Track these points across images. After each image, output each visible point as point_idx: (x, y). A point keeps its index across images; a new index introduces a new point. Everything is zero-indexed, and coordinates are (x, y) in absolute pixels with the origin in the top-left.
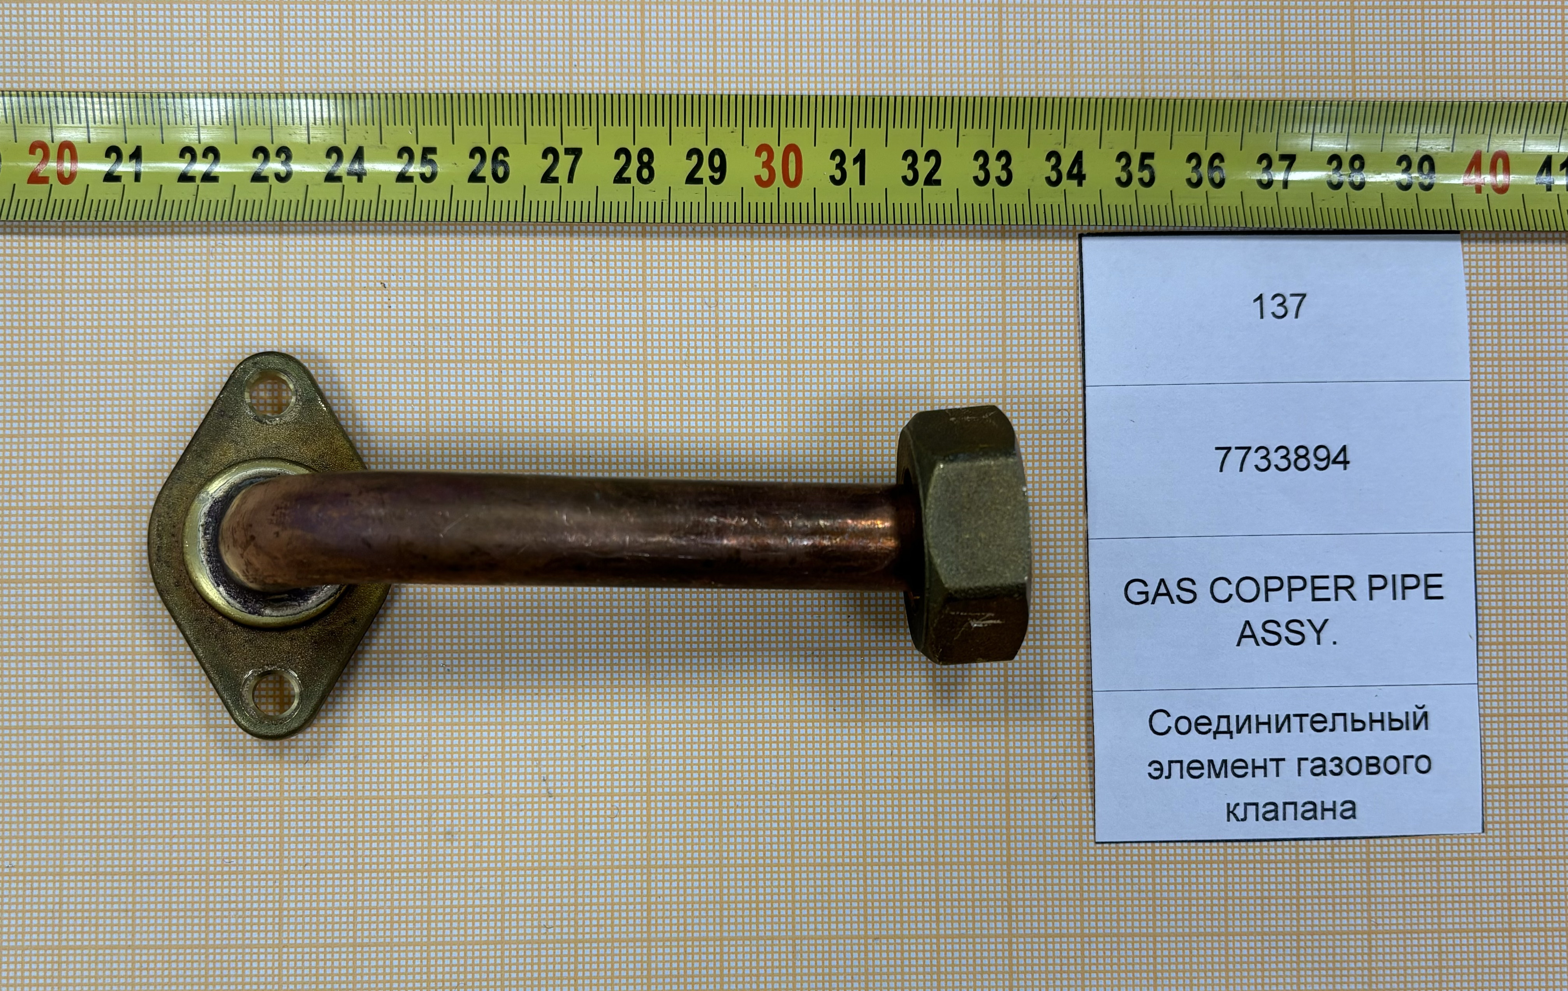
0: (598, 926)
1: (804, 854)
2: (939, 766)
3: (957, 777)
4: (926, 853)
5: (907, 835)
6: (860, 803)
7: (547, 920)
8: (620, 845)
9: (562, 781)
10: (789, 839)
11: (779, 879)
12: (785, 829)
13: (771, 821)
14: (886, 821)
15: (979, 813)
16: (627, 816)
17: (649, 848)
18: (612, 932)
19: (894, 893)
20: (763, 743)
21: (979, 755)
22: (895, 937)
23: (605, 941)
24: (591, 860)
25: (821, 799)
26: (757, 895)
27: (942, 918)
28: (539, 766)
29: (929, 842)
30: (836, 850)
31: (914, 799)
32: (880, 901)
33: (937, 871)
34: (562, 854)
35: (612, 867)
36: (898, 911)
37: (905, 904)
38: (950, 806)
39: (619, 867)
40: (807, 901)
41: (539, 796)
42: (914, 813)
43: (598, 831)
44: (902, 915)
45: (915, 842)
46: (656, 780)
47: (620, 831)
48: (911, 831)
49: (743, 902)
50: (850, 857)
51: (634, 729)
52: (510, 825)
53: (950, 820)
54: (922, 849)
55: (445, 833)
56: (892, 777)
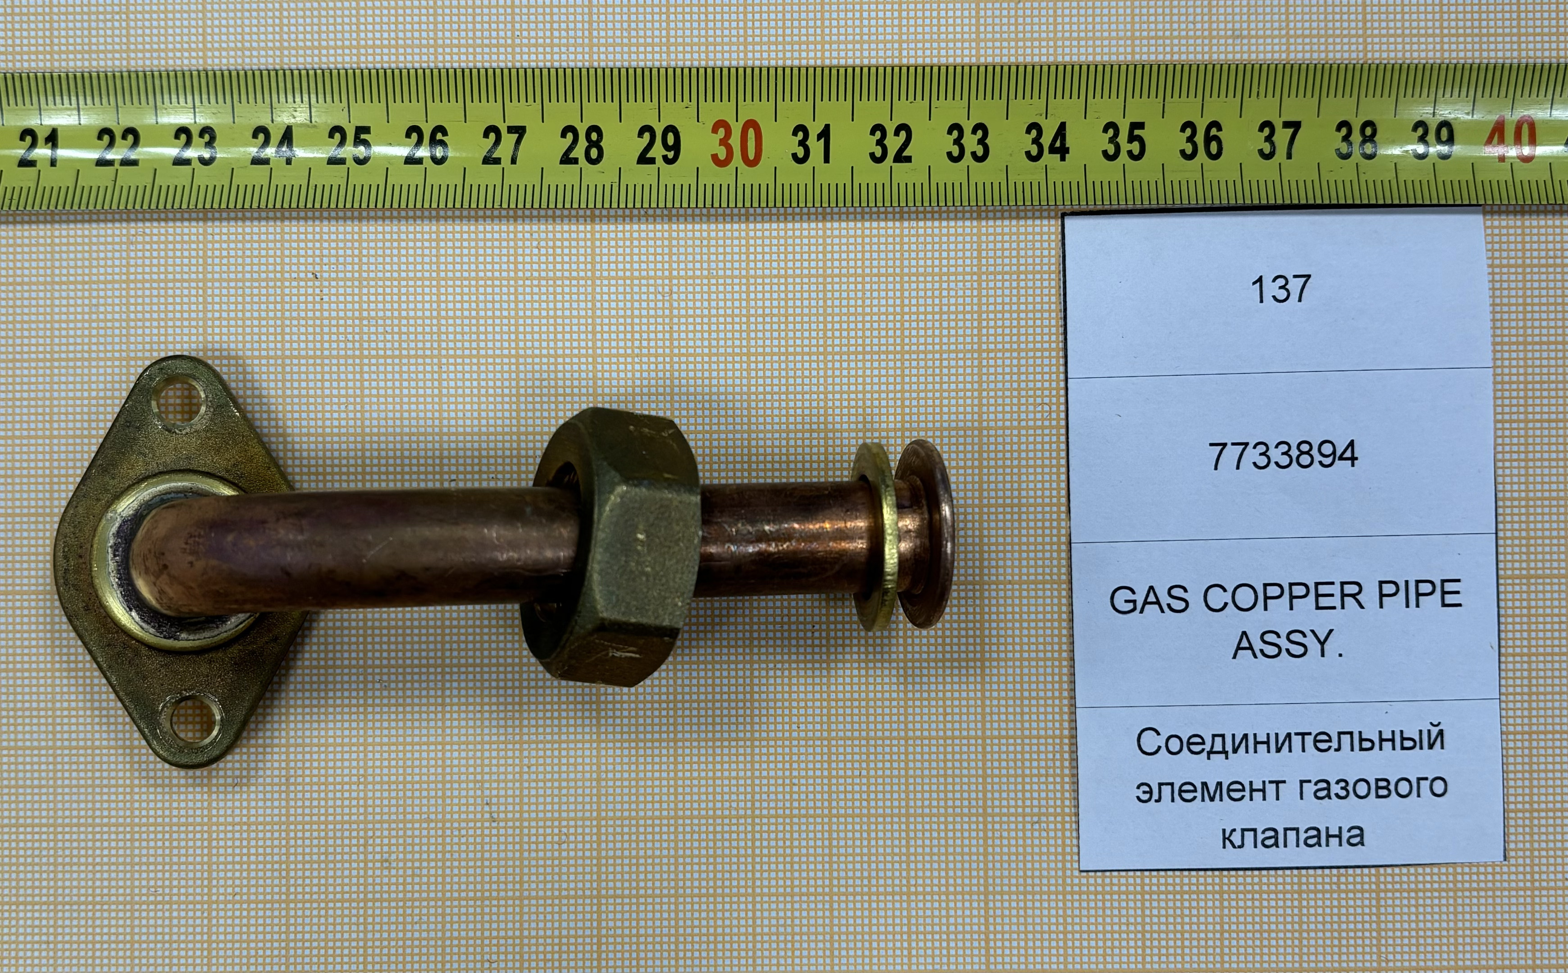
1: (766, 883)
2: (911, 788)
4: (897, 882)
5: (877, 862)
8: (568, 874)
9: (506, 804)
10: (750, 867)
11: (739, 910)
12: (746, 856)
13: (730, 848)
14: (854, 847)
15: (954, 838)
16: (576, 842)
17: (599, 877)
19: (863, 925)
21: (954, 776)
25: (784, 824)
26: (716, 927)
27: (914, 952)
28: (482, 789)
32: (847, 934)
35: (560, 897)
37: (875, 937)
38: (924, 831)
40: (770, 934)
41: (482, 821)
44: (871, 949)
45: (885, 870)
48: (881, 858)
49: (700, 935)
50: (816, 887)
56: (861, 800)
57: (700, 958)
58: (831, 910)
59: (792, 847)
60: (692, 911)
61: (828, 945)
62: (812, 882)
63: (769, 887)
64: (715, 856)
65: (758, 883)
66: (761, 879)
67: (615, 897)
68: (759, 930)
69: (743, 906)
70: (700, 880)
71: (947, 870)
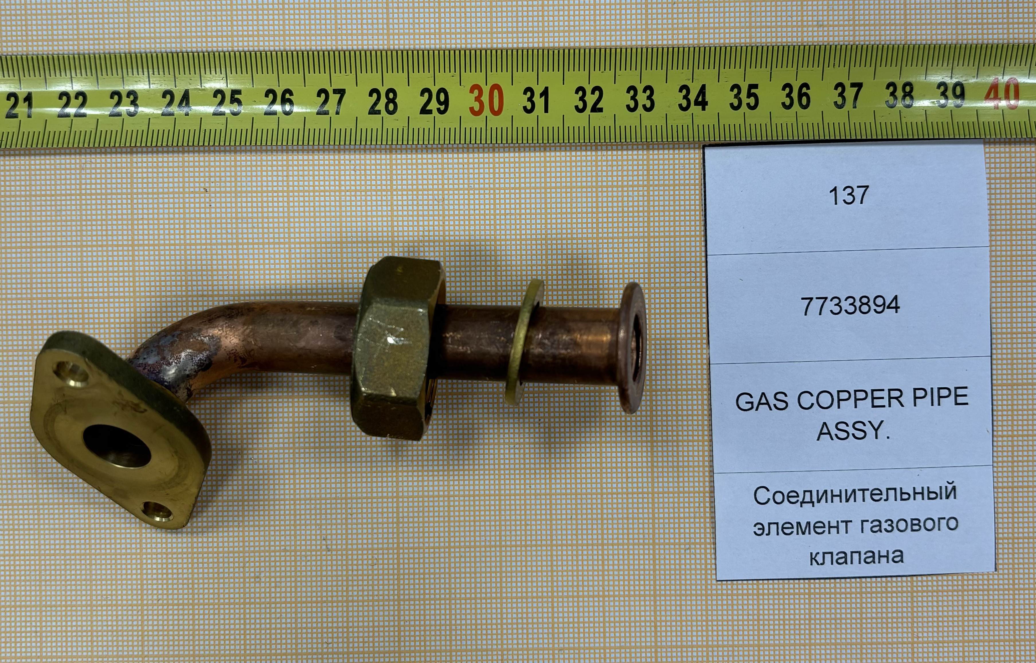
0: (364, 642)
3: (618, 534)
5: (583, 576)
6: (549, 553)
7: (328, 638)
8: (378, 585)
9: (337, 539)
10: (498, 580)
12: (496, 572)
14: (567, 565)
16: (383, 564)
17: (399, 587)
18: (374, 647)
20: (480, 511)
21: (633, 519)
22: (574, 649)
23: (369, 653)
24: (358, 596)
26: (476, 619)
27: (607, 635)
28: (321, 529)
29: (598, 581)
30: (532, 587)
31: (587, 550)
33: (604, 601)
34: (337, 592)
35: (373, 601)
36: (576, 630)
38: (613, 555)
39: (378, 601)
41: (321, 550)
42: (587, 560)
43: (363, 575)
46: (403, 538)
47: (378, 575)
48: (586, 573)
51: (387, 503)
52: (301, 571)
53: (613, 565)
54: (593, 586)
55: (255, 577)
56: (572, 535)
57: (466, 640)
58: (553, 607)
59: (526, 566)
60: (461, 609)
61: (550, 631)
62: (540, 589)
63: (511, 593)
64: (475, 573)
65: (504, 590)
66: (506, 588)
67: (409, 600)
68: (505, 621)
69: (494, 606)
70: (466, 588)
71: (629, 580)
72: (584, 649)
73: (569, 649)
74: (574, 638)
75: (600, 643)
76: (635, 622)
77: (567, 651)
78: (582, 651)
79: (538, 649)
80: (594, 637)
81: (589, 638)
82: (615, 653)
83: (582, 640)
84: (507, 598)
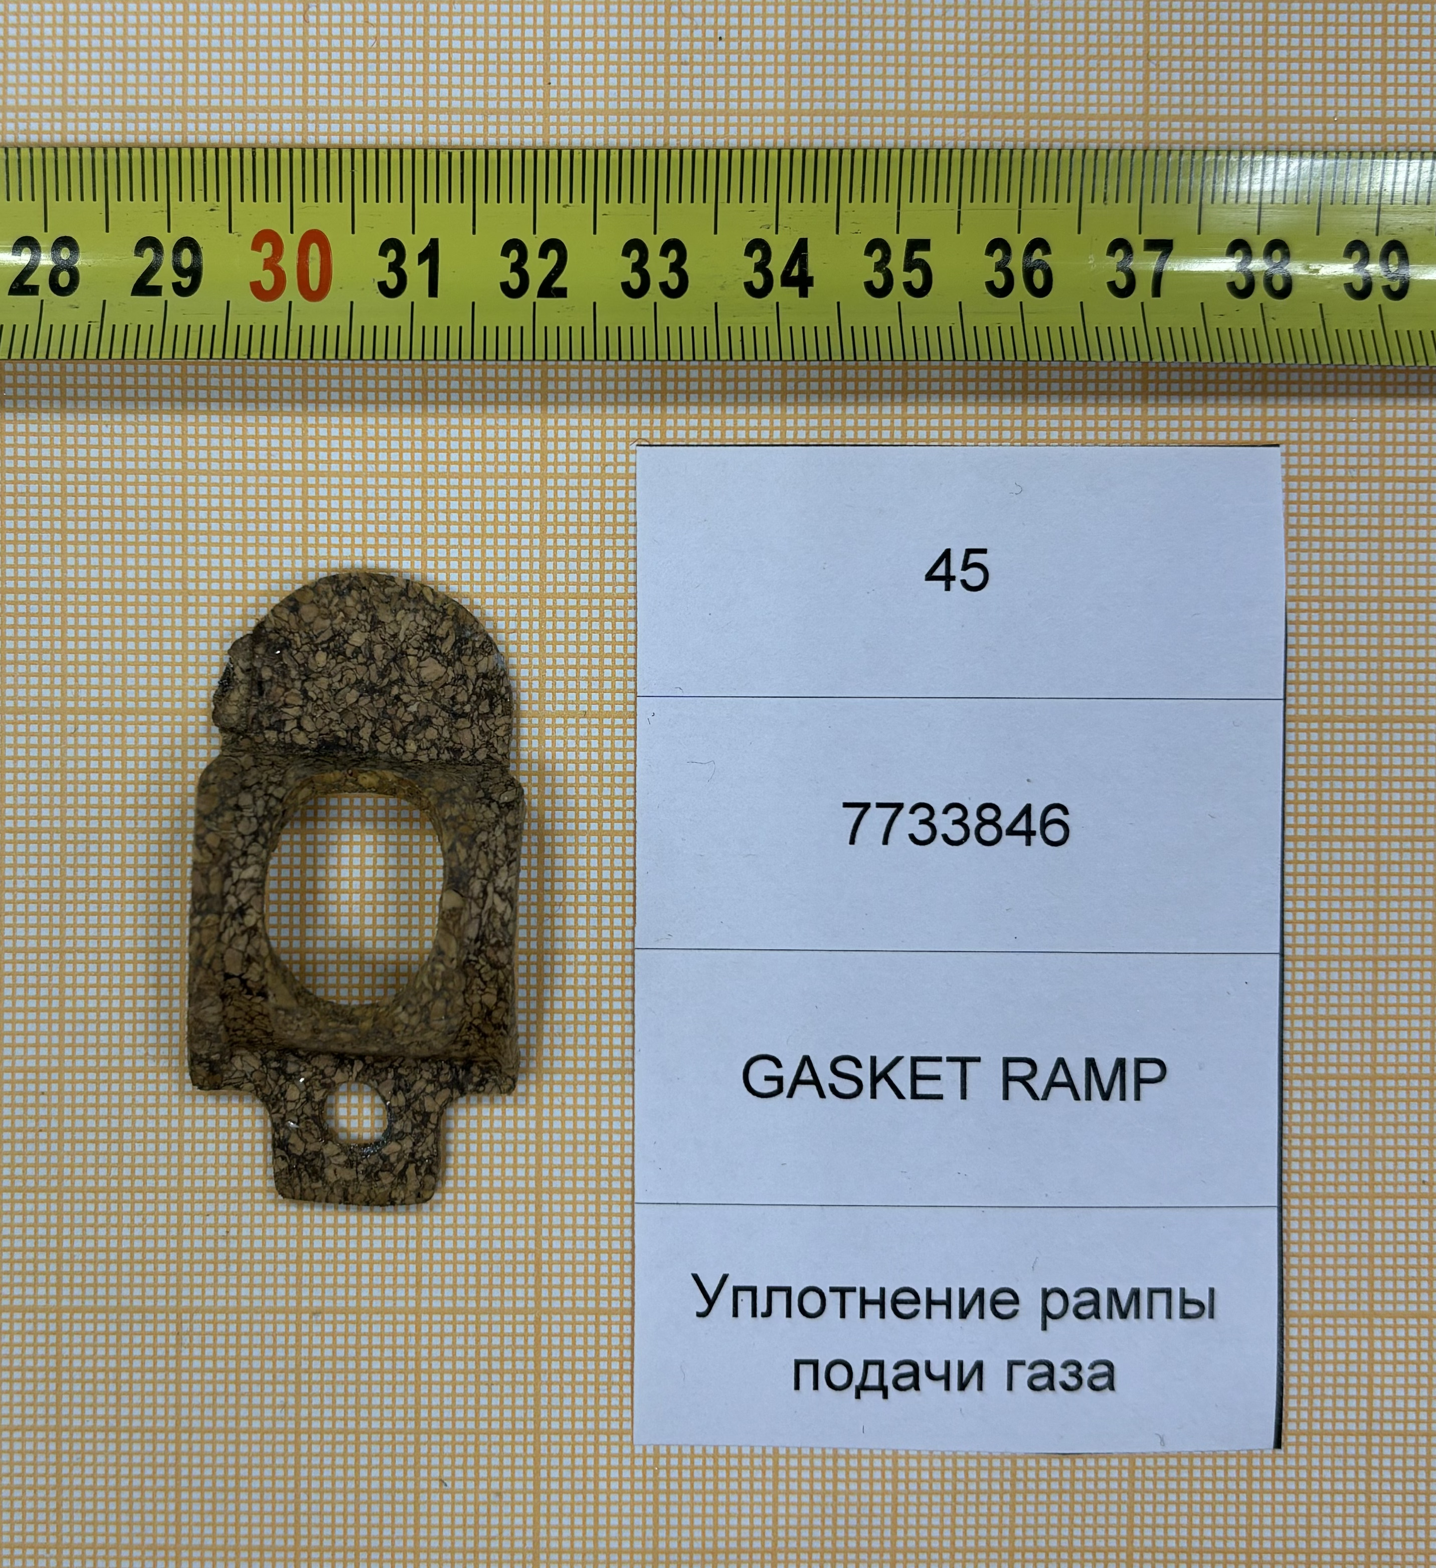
72: (371, 1311)
73: (335, 1311)
74: (347, 1286)
75: (406, 1298)
76: (491, 1252)
77: (329, 1317)
78: (365, 1317)
79: (263, 1311)
80: (395, 1286)
81: (383, 1287)
82: (442, 1323)
83: (365, 1292)
84: (192, 1190)
